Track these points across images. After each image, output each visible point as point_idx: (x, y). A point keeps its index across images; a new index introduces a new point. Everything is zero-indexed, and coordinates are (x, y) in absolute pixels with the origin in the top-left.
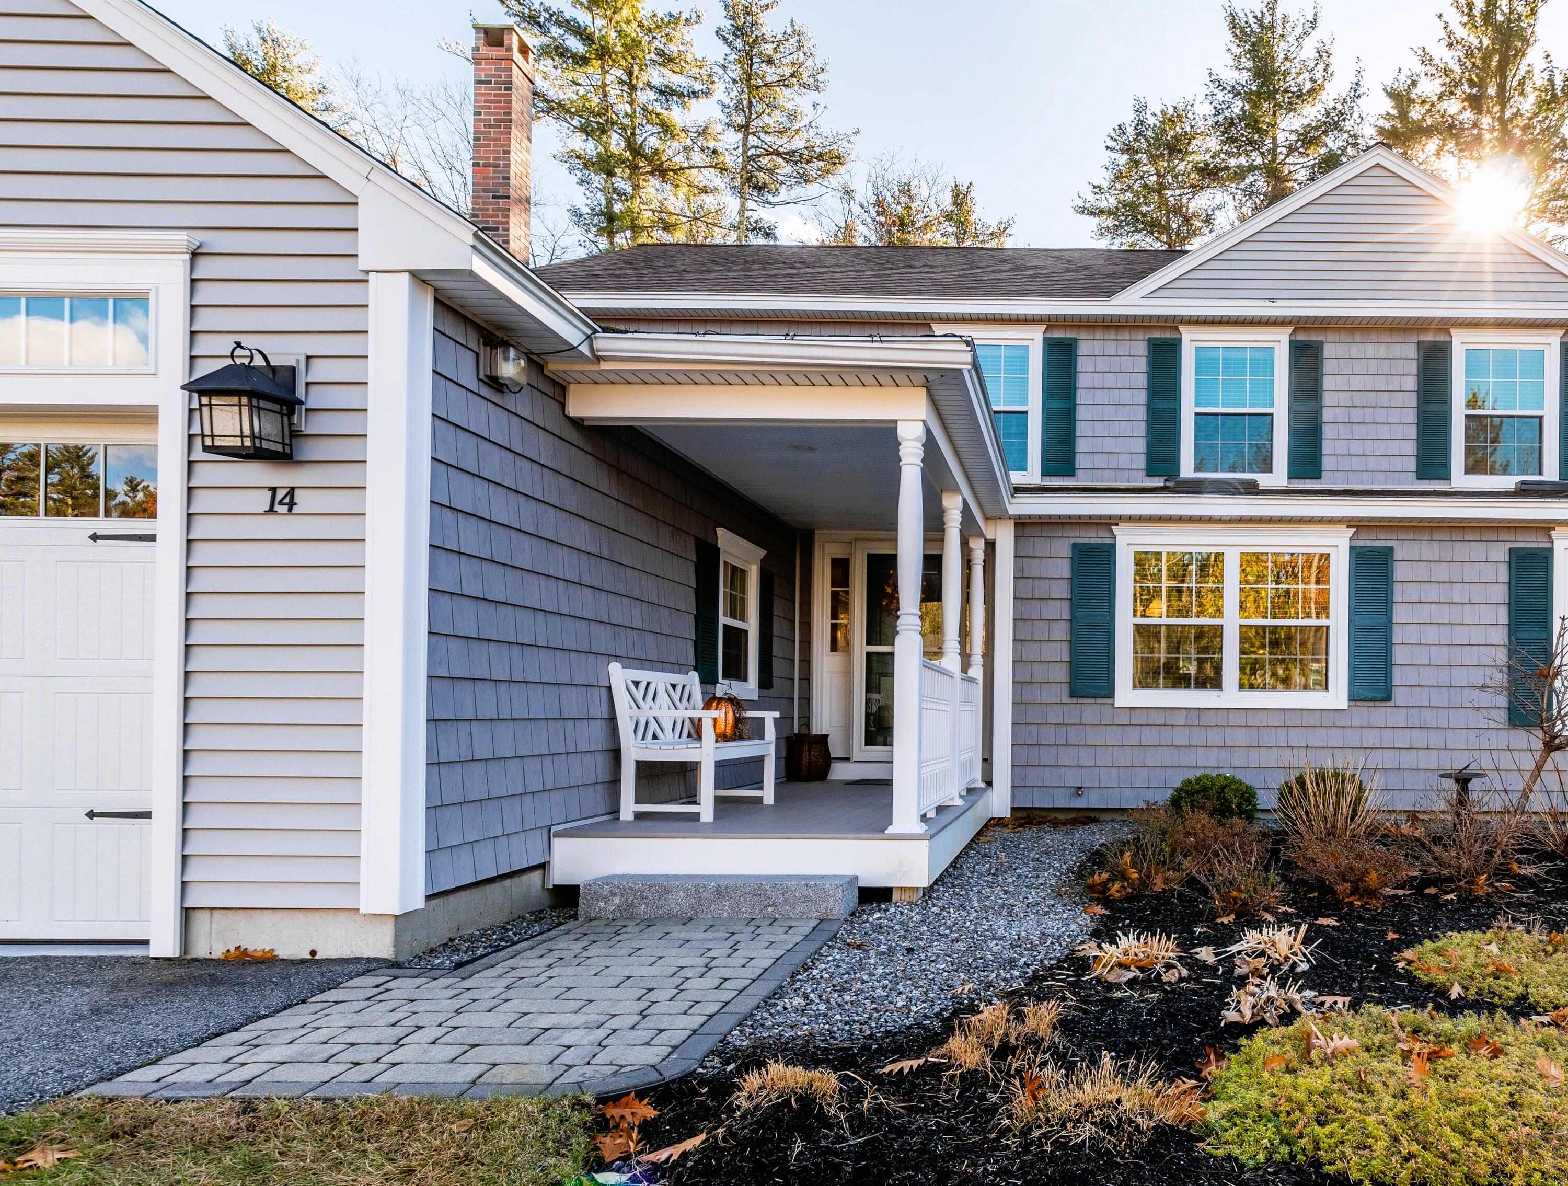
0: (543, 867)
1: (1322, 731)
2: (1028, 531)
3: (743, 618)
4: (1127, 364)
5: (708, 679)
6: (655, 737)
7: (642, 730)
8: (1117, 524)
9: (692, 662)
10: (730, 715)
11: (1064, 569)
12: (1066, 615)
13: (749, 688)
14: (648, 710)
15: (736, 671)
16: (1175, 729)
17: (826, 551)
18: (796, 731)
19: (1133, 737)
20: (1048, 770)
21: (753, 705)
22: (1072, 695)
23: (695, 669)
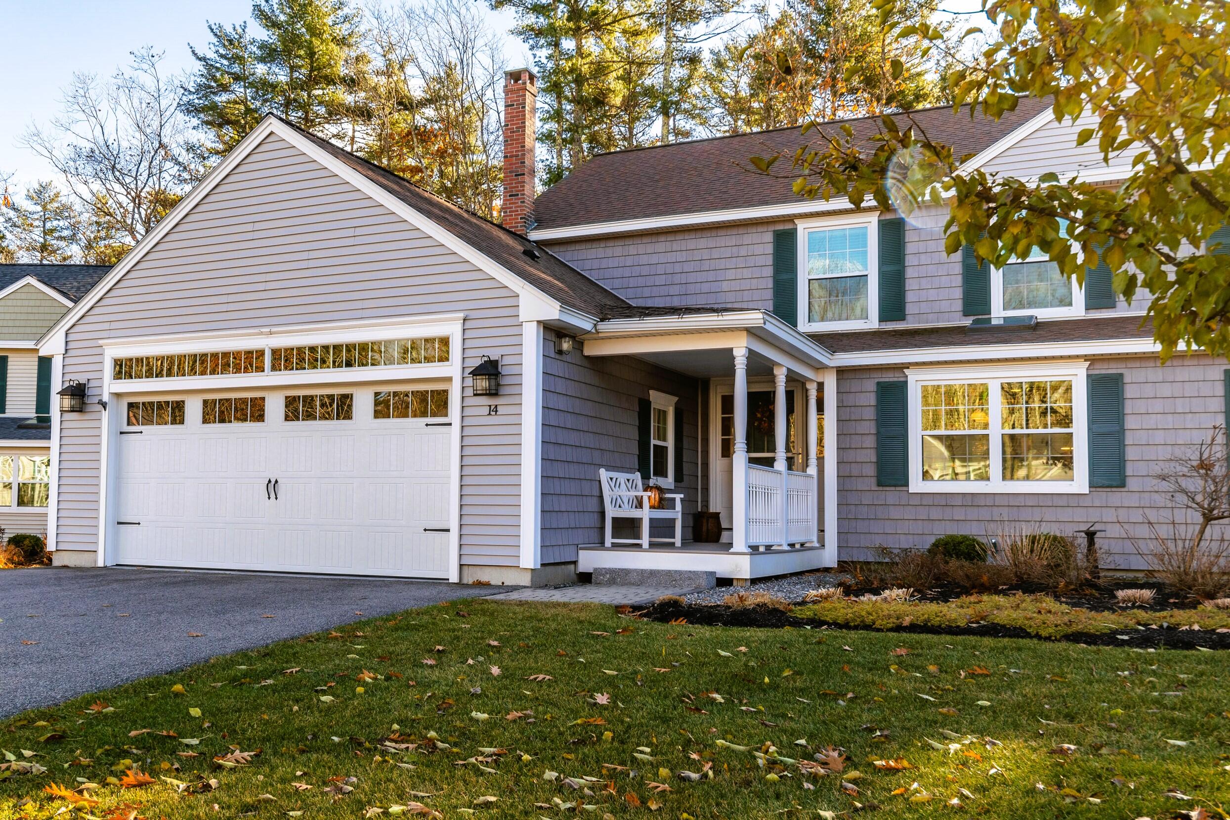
0: (575, 563)
1: (1070, 509)
2: (846, 376)
3: (665, 440)
5: (645, 477)
6: (620, 506)
7: (615, 502)
8: (908, 368)
9: (637, 467)
10: (657, 496)
11: (872, 399)
12: (874, 431)
13: (668, 482)
14: (617, 492)
15: (661, 471)
16: (955, 508)
17: (718, 391)
18: (699, 510)
19: (923, 514)
20: (862, 536)
21: (670, 491)
22: (879, 485)
23: (639, 471)
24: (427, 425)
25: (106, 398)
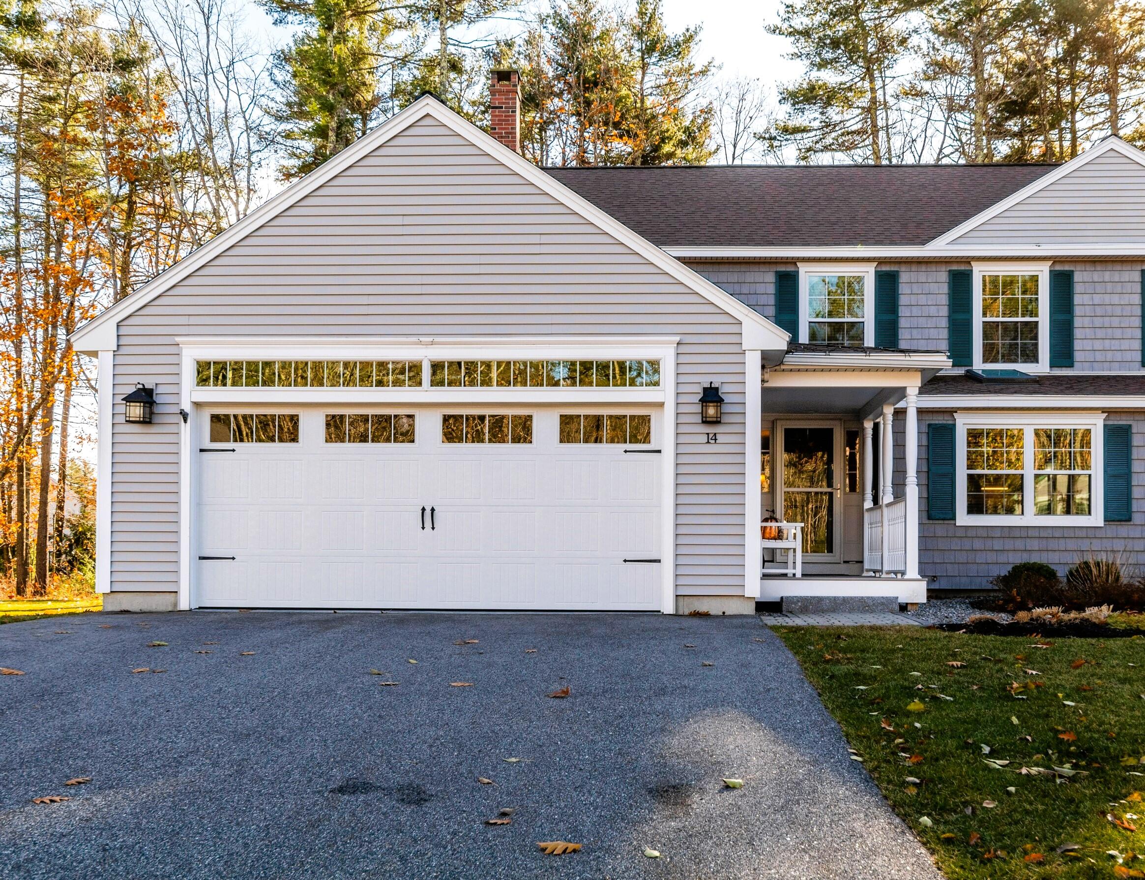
1: (1088, 541)
4: (934, 288)
8: (956, 412)
11: (923, 440)
12: (925, 469)
16: (994, 540)
19: (967, 545)
22: (929, 518)
24: (626, 451)
25: (187, 407)
